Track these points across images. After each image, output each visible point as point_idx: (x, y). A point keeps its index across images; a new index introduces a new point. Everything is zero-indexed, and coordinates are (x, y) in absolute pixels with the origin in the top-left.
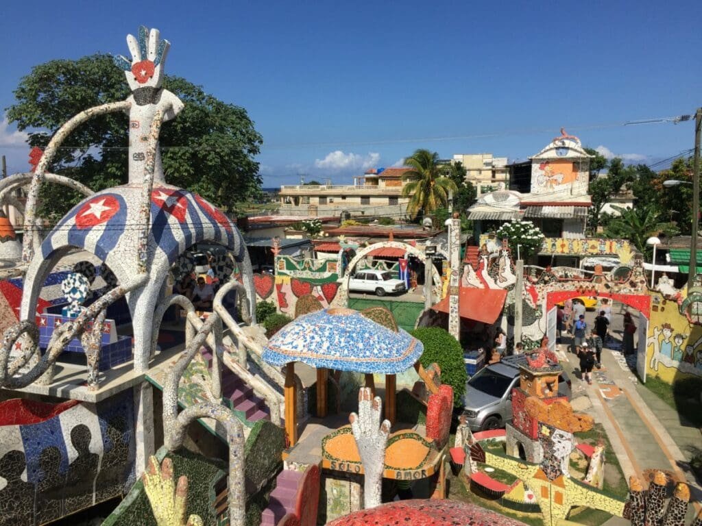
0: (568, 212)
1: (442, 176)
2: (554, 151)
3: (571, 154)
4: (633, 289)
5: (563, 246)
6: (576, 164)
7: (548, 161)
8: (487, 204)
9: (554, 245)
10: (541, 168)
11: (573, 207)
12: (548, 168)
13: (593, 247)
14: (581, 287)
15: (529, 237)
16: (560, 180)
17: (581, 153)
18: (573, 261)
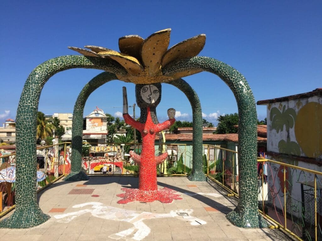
0: (99, 137)
1: (48, 123)
2: (94, 114)
3: (100, 116)
4: (117, 160)
5: (98, 149)
6: (102, 119)
7: (91, 118)
8: (69, 134)
9: (95, 149)
10: (90, 121)
11: (101, 135)
12: (93, 121)
13: (109, 149)
14: (102, 161)
15: (85, 146)
16: (97, 125)
17: (104, 115)
18: (101, 154)
